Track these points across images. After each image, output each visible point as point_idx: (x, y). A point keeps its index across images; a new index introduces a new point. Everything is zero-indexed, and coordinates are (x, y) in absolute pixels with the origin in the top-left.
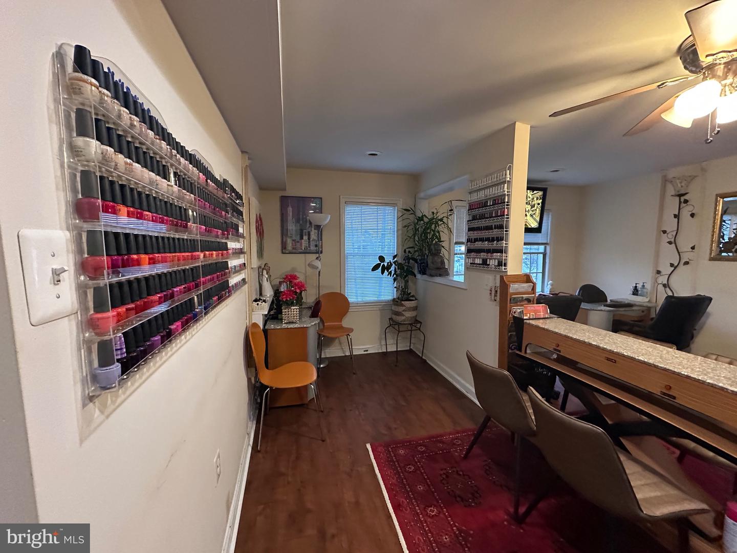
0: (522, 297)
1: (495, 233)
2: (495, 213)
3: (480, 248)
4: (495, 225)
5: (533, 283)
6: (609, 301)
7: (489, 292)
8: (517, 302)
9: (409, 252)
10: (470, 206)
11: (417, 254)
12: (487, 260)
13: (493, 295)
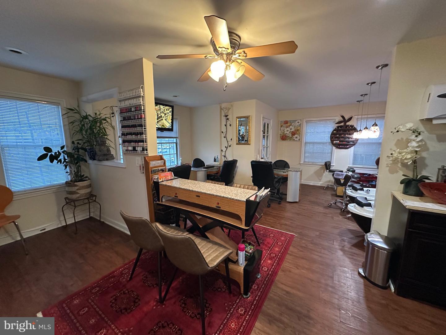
0: (159, 169)
1: (138, 129)
2: (137, 116)
3: (131, 139)
4: (138, 124)
5: (164, 160)
6: (206, 166)
7: (139, 168)
8: (155, 172)
9: (78, 143)
10: (121, 110)
11: (86, 145)
12: (135, 147)
13: (142, 169)
